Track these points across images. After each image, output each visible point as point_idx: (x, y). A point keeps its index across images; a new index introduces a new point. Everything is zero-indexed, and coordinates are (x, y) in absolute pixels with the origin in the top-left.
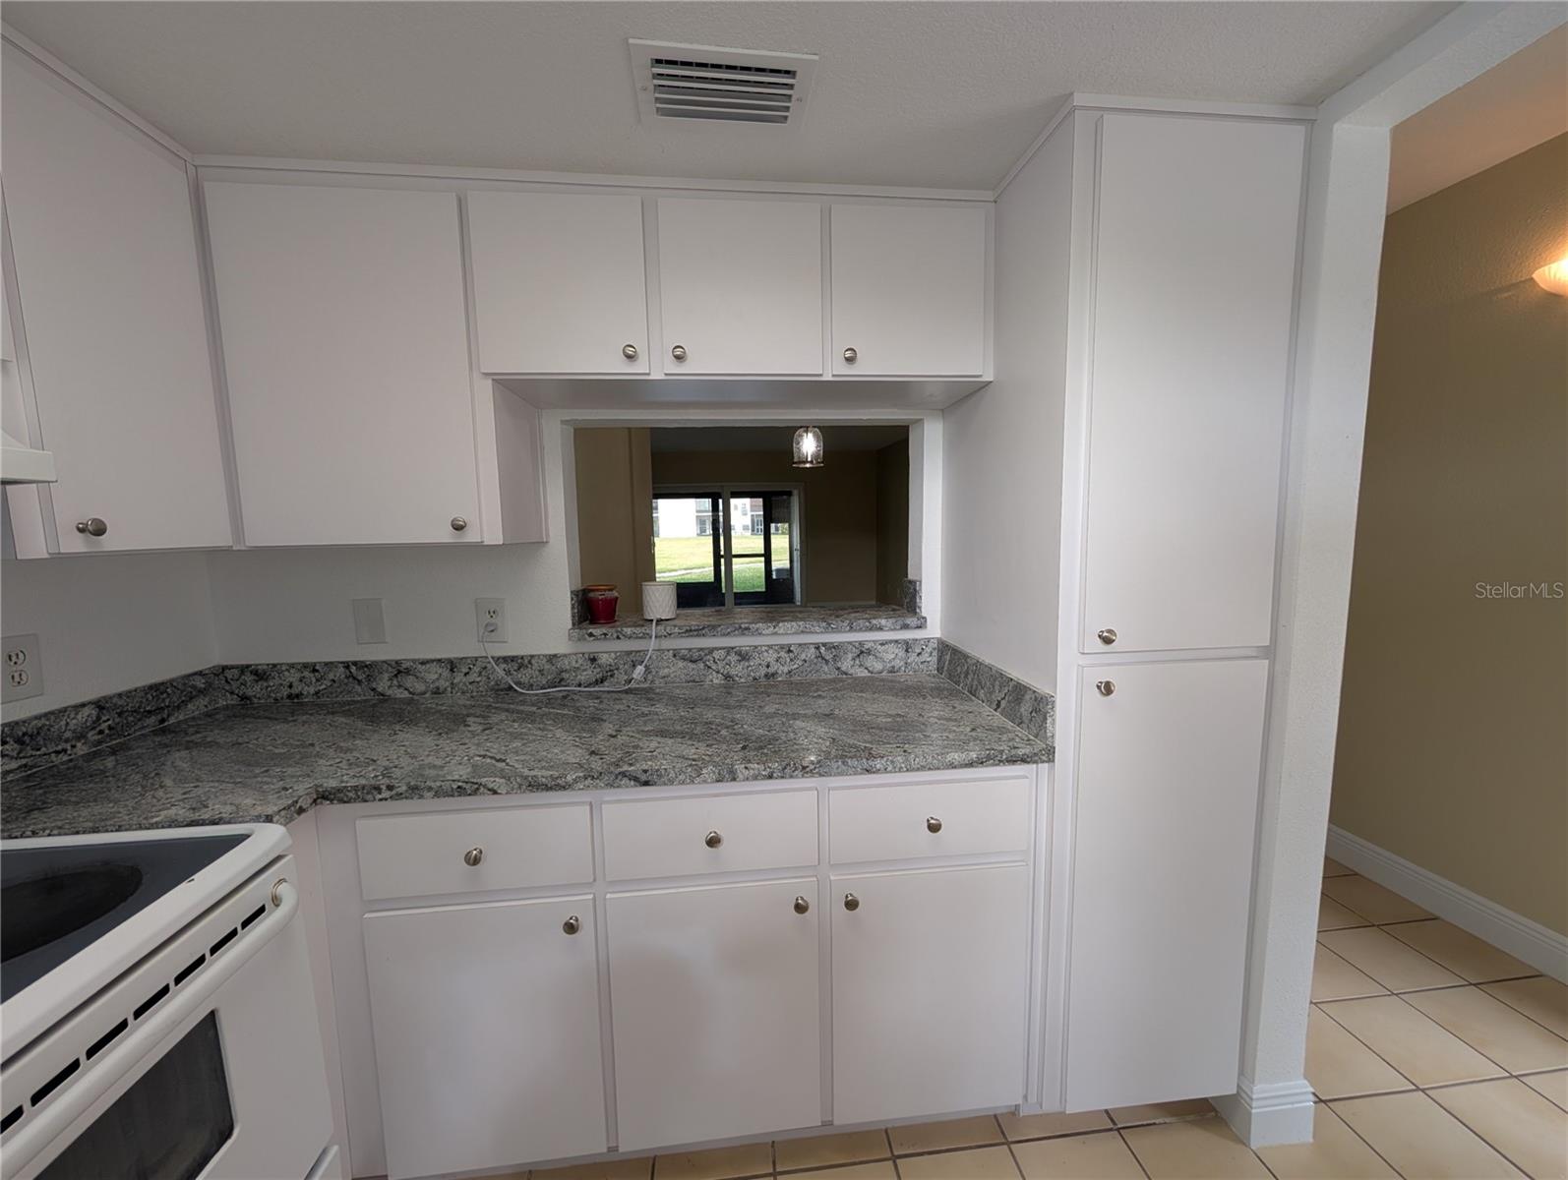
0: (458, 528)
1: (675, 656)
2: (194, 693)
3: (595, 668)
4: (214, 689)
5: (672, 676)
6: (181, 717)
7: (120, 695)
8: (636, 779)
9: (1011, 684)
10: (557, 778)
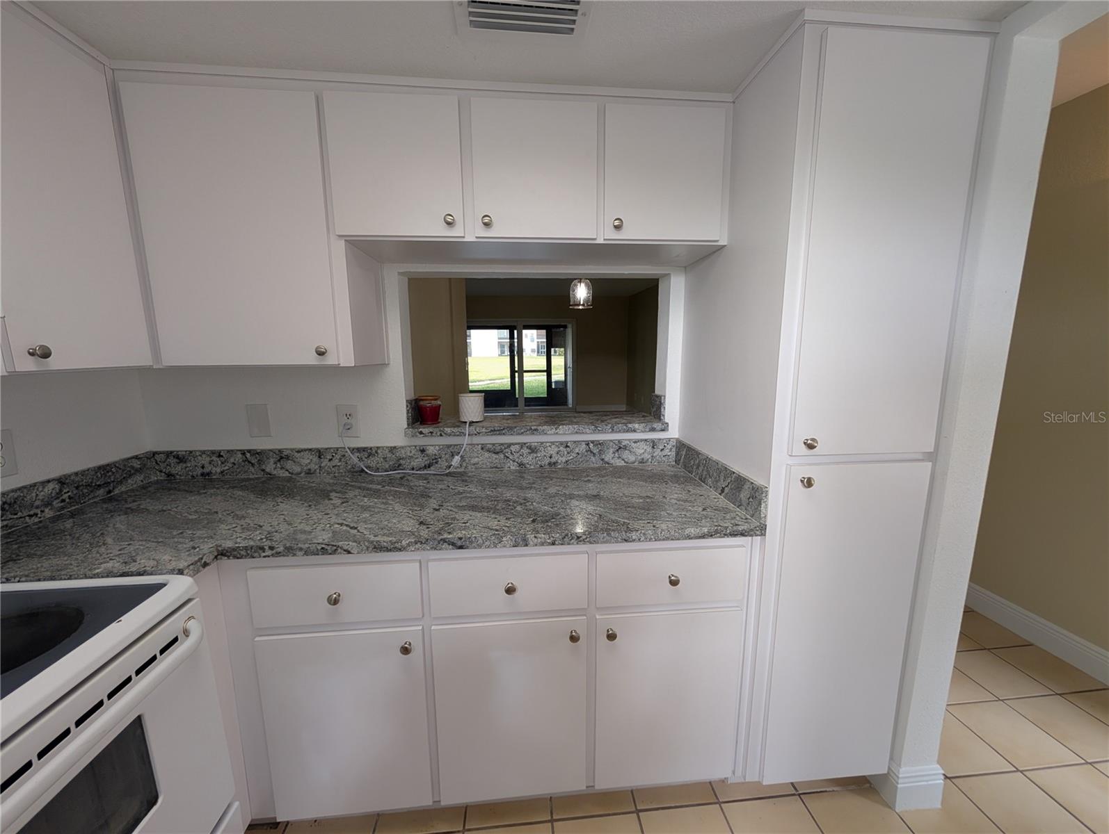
0: (321, 353)
1: (482, 449)
2: (132, 472)
3: (424, 457)
4: (147, 469)
5: (480, 463)
6: (123, 489)
7: (76, 474)
8: (453, 544)
9: (734, 476)
10: (395, 542)
